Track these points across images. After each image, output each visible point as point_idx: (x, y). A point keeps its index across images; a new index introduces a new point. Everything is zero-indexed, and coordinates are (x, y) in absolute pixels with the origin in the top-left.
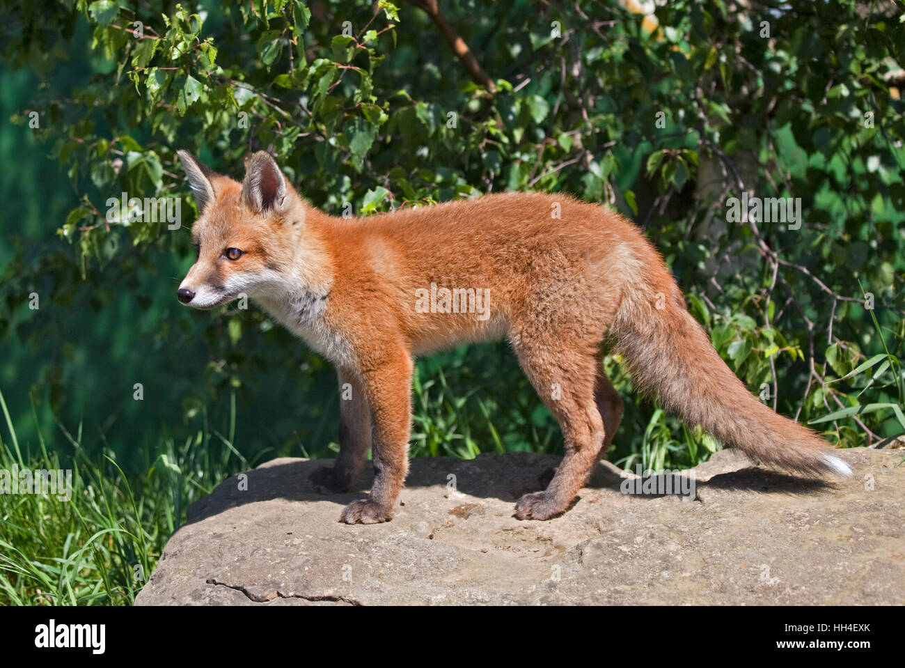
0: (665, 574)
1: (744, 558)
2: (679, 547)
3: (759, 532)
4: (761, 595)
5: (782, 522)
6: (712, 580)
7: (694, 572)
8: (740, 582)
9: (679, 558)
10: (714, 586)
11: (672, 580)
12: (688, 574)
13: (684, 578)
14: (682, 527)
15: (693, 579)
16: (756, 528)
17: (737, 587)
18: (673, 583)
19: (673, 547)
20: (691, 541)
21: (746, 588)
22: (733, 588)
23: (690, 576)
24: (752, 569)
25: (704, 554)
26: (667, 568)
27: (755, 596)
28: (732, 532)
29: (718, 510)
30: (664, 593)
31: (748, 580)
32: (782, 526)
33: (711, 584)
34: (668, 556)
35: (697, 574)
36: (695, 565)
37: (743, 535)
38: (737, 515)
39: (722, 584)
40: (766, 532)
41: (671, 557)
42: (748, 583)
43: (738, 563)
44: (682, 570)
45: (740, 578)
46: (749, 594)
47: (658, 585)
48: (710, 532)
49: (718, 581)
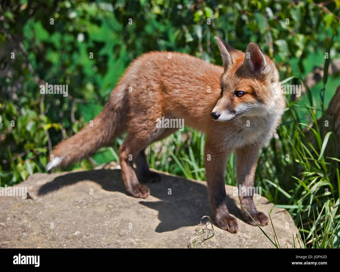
0: (24, 234)
1: (60, 223)
2: (28, 221)
3: (64, 211)
4: (72, 240)
5: (74, 205)
6: (47, 235)
7: (38, 232)
8: (61, 235)
9: (29, 226)
10: (49, 238)
11: (28, 237)
12: (35, 233)
13: (34, 235)
14: (27, 211)
15: (38, 235)
16: (62, 209)
17: (60, 237)
18: (29, 238)
19: (25, 221)
20: (33, 218)
21: (64, 237)
22: (58, 238)
23: (37, 234)
24: (65, 228)
25: (41, 223)
26: (25, 231)
27: (69, 241)
28: (52, 212)
29: (42, 202)
30: (26, 243)
31: (65, 233)
32: (74, 207)
33: (47, 237)
34: (24, 225)
35: (40, 233)
36: (38, 229)
37: (57, 213)
38: (52, 204)
39: (53, 236)
40: (67, 210)
41: (26, 226)
42: (65, 235)
43: (58, 226)
44: (32, 232)
45: (61, 233)
46: (66, 240)
47: (22, 239)
48: (41, 213)
49: (50, 235)
